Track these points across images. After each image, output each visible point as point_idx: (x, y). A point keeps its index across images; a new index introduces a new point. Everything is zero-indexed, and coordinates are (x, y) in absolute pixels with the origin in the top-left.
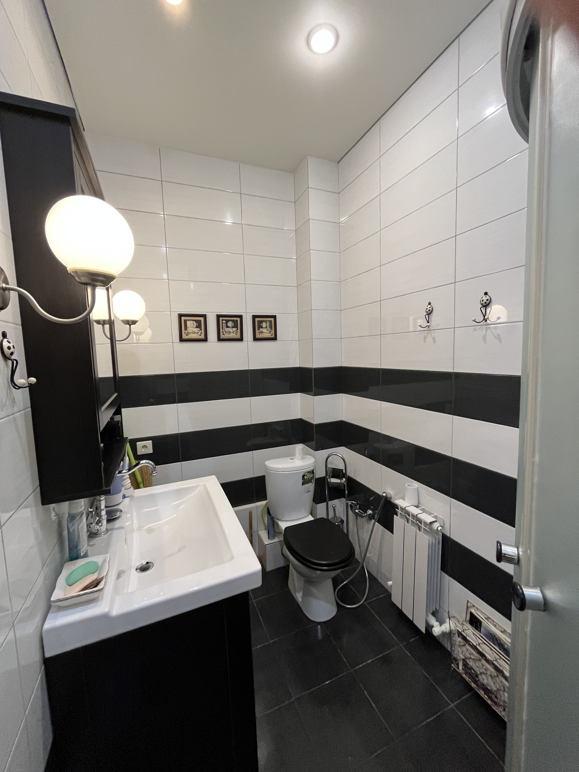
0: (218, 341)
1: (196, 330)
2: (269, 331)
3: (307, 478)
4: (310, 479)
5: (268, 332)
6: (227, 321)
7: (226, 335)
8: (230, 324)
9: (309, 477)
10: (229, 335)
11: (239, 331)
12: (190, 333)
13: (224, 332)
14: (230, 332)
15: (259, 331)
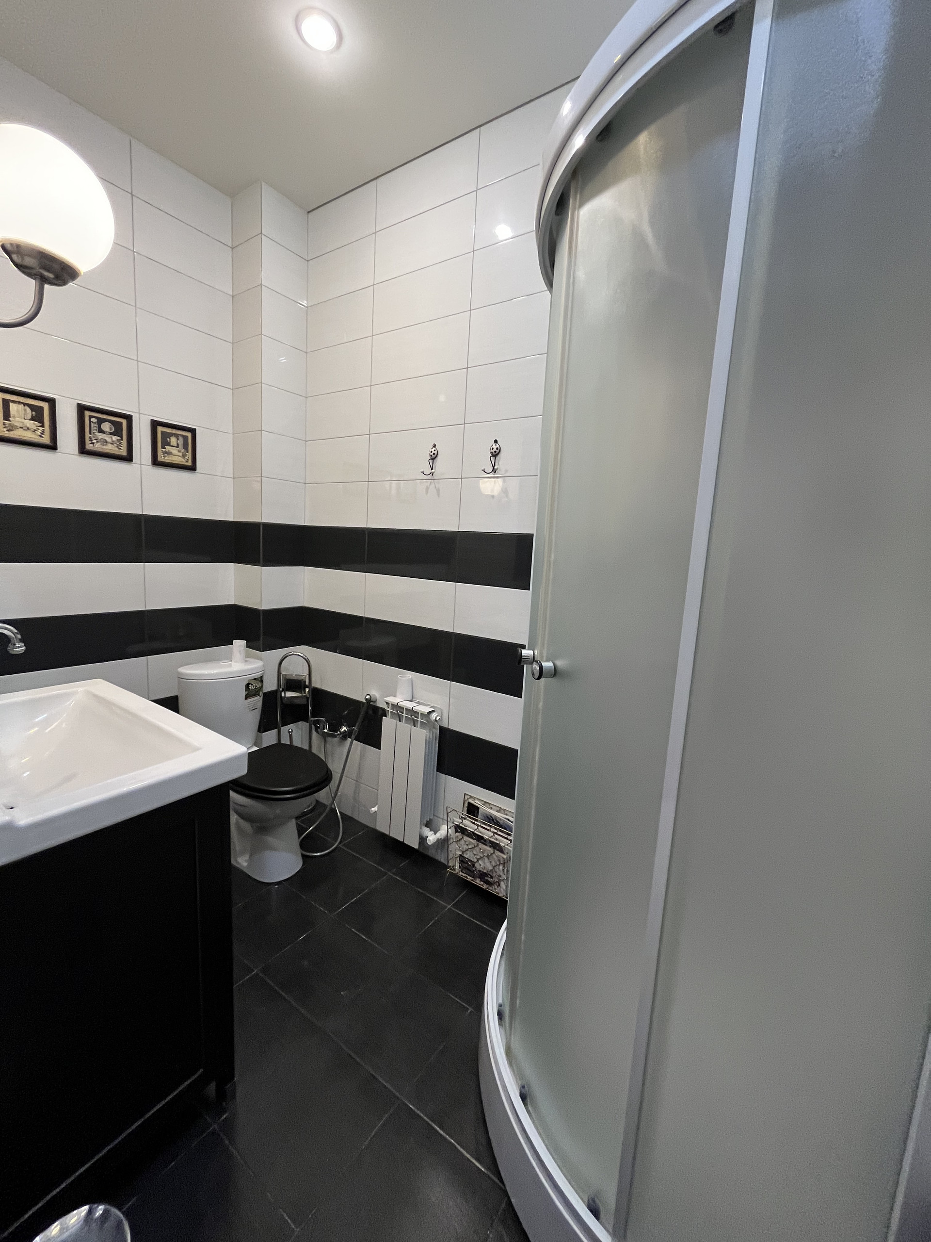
0: (80, 455)
1: (32, 424)
2: (182, 453)
3: (253, 688)
4: (257, 690)
5: (180, 454)
6: (100, 421)
7: (96, 446)
8: (106, 427)
9: (256, 686)
10: (104, 447)
11: (124, 442)
12: (16, 428)
13: (93, 439)
14: (106, 442)
15: (164, 450)
